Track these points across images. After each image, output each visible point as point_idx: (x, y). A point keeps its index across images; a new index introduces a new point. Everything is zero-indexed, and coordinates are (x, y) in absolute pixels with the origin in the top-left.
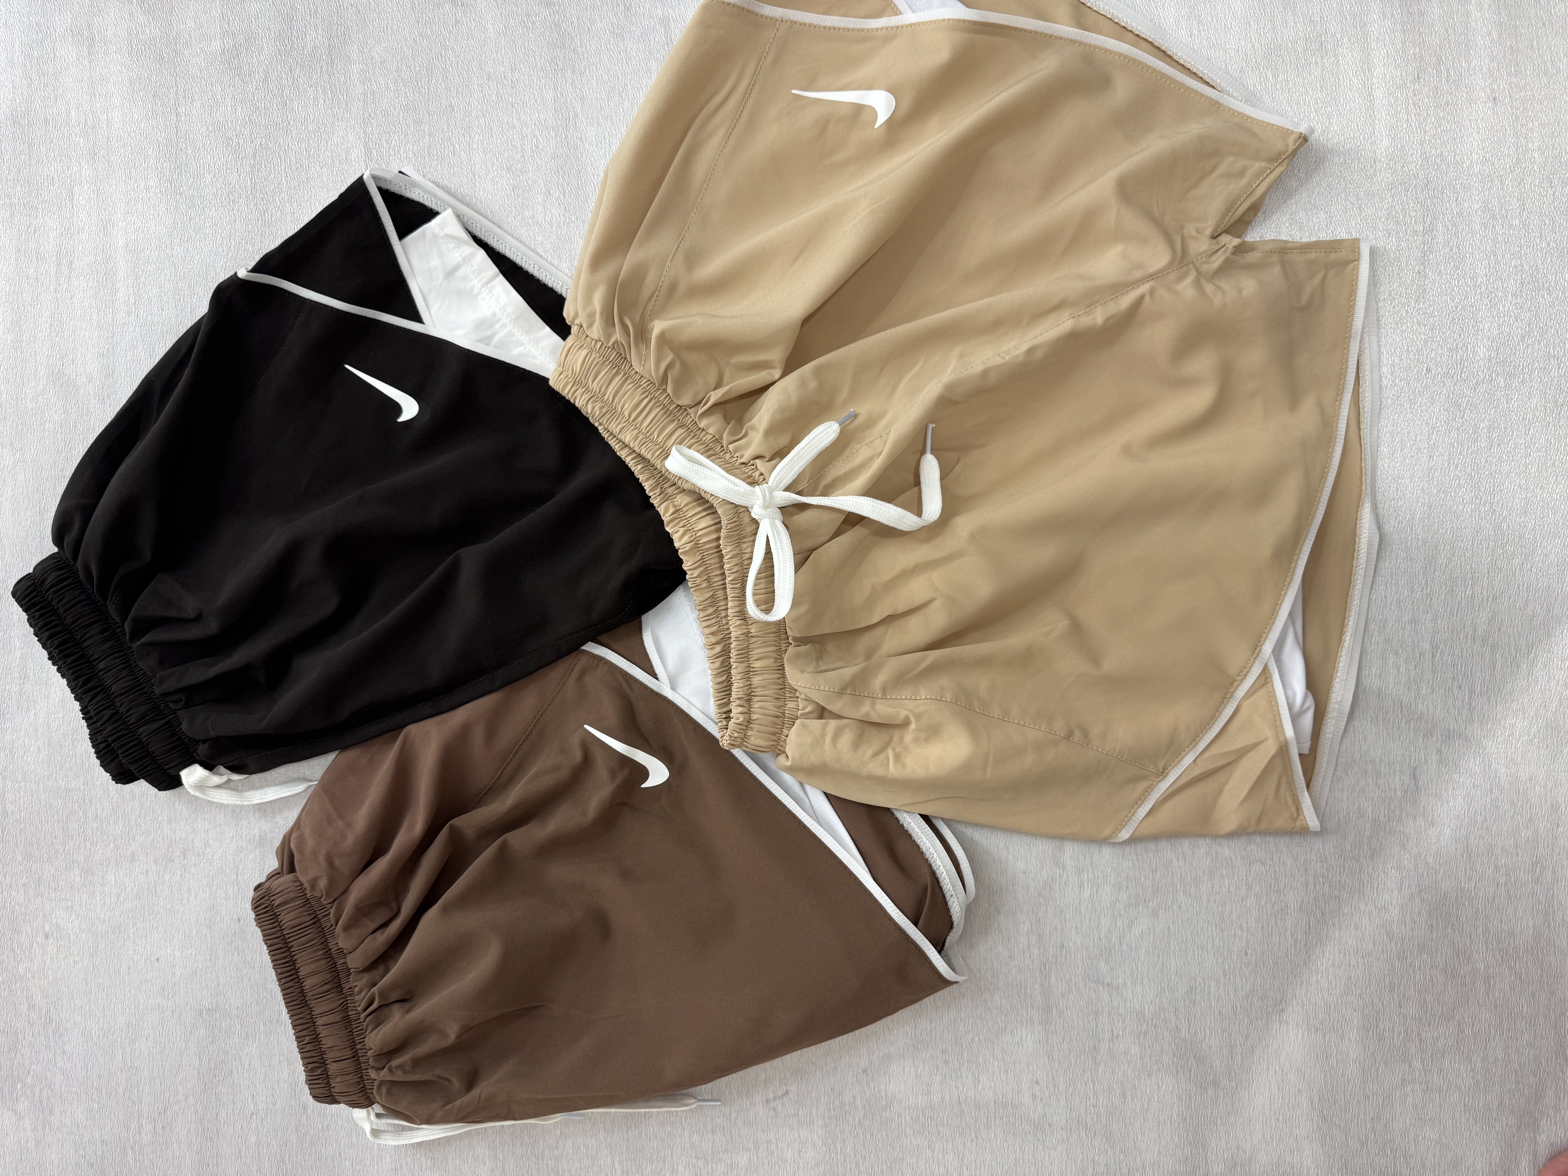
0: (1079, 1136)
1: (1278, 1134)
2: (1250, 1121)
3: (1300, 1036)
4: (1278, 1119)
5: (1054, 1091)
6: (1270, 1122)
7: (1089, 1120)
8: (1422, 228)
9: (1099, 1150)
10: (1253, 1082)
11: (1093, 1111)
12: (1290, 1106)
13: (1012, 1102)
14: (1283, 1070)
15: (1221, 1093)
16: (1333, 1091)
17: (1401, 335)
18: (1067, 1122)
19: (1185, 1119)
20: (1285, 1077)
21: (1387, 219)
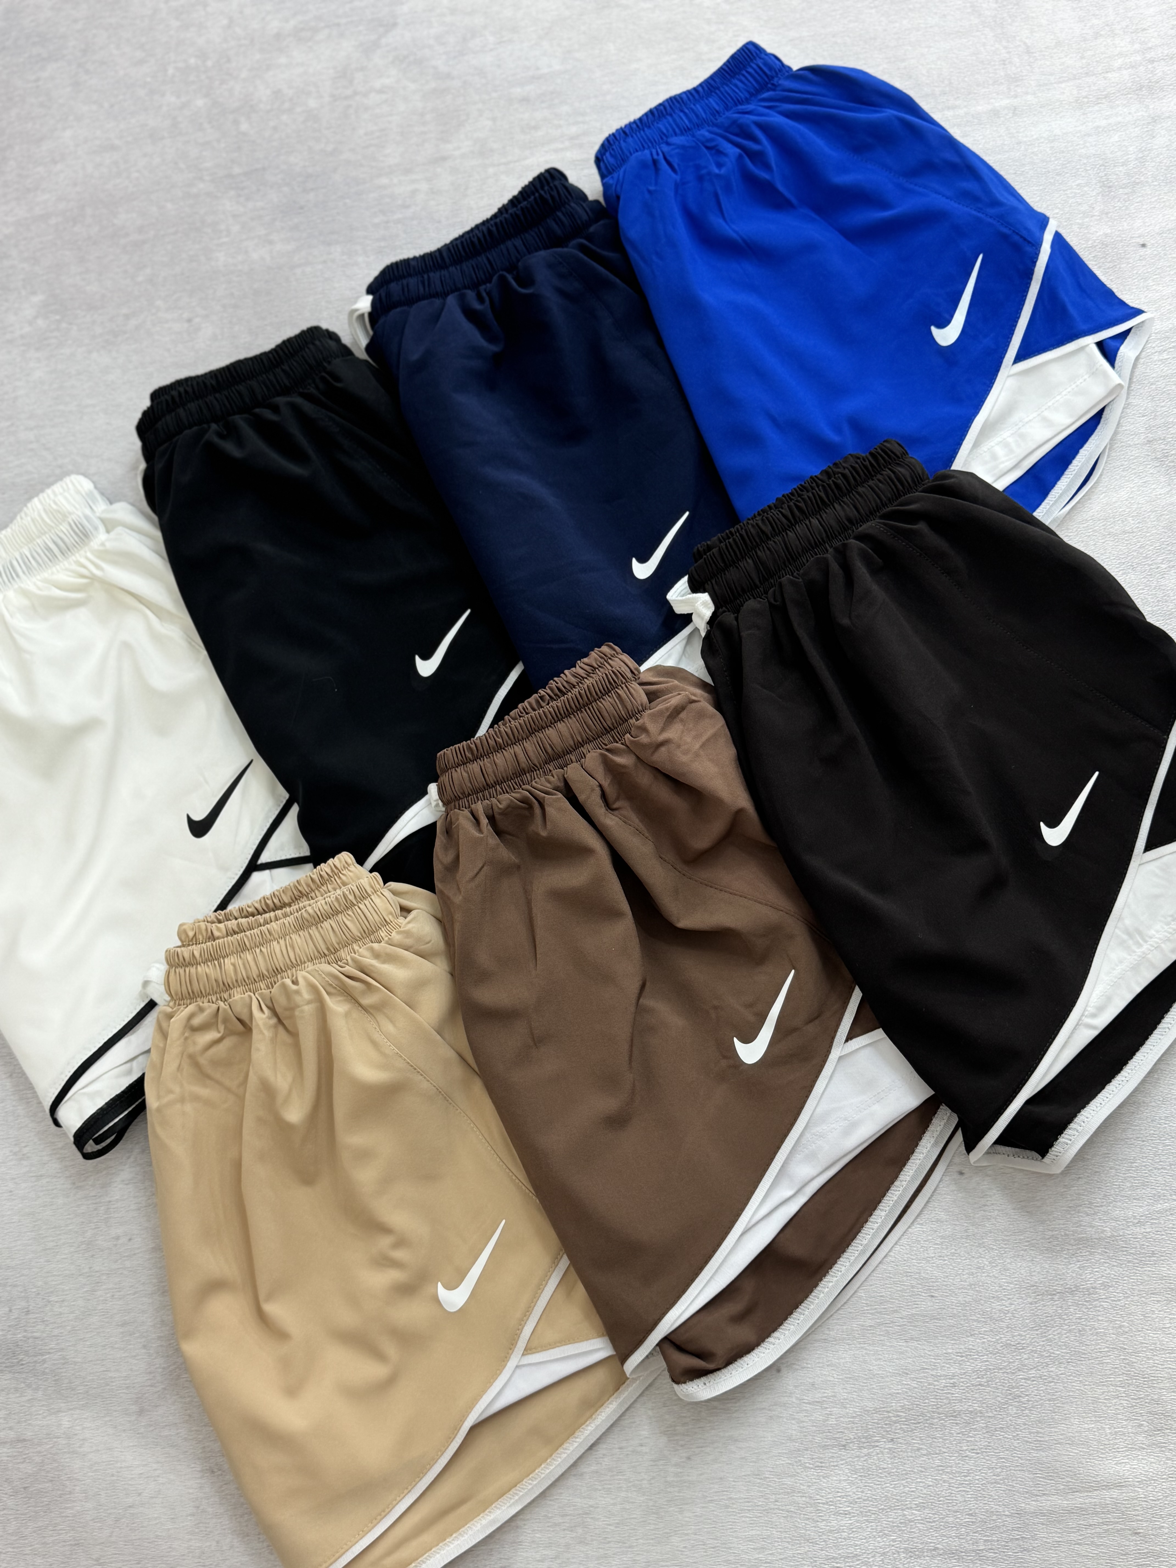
0: (85, 1285)
1: (100, 1477)
2: (110, 1449)
3: (191, 1491)
4: (113, 1475)
5: (124, 1257)
6: (110, 1468)
7: (99, 1293)
8: (981, 1548)
9: (74, 1305)
10: (146, 1449)
11: (108, 1295)
12: (126, 1486)
13: (110, 1218)
14: (158, 1476)
15: (133, 1418)
16: (142, 1527)
17: (870, 1537)
18: (97, 1272)
19: (108, 1385)
20: (152, 1479)
21: (987, 1511)
